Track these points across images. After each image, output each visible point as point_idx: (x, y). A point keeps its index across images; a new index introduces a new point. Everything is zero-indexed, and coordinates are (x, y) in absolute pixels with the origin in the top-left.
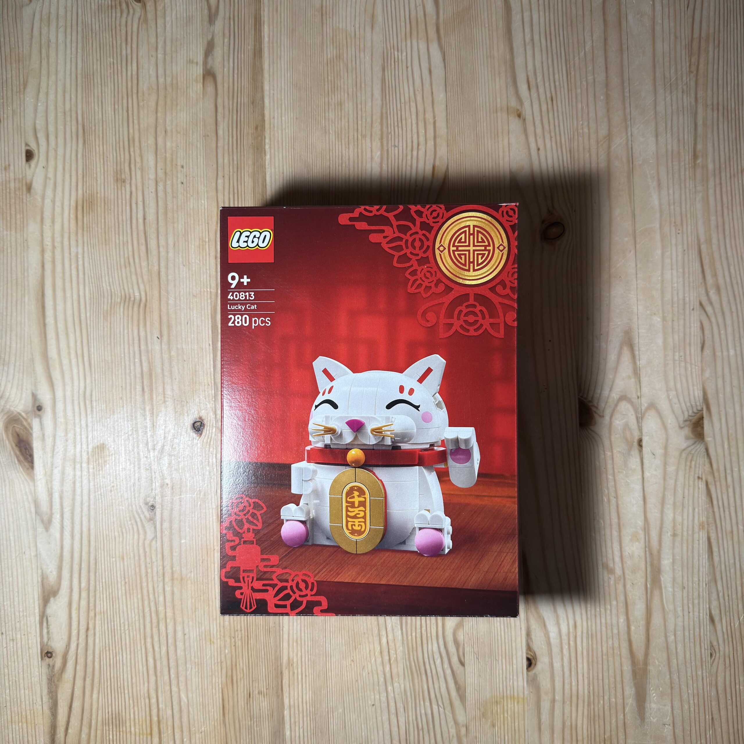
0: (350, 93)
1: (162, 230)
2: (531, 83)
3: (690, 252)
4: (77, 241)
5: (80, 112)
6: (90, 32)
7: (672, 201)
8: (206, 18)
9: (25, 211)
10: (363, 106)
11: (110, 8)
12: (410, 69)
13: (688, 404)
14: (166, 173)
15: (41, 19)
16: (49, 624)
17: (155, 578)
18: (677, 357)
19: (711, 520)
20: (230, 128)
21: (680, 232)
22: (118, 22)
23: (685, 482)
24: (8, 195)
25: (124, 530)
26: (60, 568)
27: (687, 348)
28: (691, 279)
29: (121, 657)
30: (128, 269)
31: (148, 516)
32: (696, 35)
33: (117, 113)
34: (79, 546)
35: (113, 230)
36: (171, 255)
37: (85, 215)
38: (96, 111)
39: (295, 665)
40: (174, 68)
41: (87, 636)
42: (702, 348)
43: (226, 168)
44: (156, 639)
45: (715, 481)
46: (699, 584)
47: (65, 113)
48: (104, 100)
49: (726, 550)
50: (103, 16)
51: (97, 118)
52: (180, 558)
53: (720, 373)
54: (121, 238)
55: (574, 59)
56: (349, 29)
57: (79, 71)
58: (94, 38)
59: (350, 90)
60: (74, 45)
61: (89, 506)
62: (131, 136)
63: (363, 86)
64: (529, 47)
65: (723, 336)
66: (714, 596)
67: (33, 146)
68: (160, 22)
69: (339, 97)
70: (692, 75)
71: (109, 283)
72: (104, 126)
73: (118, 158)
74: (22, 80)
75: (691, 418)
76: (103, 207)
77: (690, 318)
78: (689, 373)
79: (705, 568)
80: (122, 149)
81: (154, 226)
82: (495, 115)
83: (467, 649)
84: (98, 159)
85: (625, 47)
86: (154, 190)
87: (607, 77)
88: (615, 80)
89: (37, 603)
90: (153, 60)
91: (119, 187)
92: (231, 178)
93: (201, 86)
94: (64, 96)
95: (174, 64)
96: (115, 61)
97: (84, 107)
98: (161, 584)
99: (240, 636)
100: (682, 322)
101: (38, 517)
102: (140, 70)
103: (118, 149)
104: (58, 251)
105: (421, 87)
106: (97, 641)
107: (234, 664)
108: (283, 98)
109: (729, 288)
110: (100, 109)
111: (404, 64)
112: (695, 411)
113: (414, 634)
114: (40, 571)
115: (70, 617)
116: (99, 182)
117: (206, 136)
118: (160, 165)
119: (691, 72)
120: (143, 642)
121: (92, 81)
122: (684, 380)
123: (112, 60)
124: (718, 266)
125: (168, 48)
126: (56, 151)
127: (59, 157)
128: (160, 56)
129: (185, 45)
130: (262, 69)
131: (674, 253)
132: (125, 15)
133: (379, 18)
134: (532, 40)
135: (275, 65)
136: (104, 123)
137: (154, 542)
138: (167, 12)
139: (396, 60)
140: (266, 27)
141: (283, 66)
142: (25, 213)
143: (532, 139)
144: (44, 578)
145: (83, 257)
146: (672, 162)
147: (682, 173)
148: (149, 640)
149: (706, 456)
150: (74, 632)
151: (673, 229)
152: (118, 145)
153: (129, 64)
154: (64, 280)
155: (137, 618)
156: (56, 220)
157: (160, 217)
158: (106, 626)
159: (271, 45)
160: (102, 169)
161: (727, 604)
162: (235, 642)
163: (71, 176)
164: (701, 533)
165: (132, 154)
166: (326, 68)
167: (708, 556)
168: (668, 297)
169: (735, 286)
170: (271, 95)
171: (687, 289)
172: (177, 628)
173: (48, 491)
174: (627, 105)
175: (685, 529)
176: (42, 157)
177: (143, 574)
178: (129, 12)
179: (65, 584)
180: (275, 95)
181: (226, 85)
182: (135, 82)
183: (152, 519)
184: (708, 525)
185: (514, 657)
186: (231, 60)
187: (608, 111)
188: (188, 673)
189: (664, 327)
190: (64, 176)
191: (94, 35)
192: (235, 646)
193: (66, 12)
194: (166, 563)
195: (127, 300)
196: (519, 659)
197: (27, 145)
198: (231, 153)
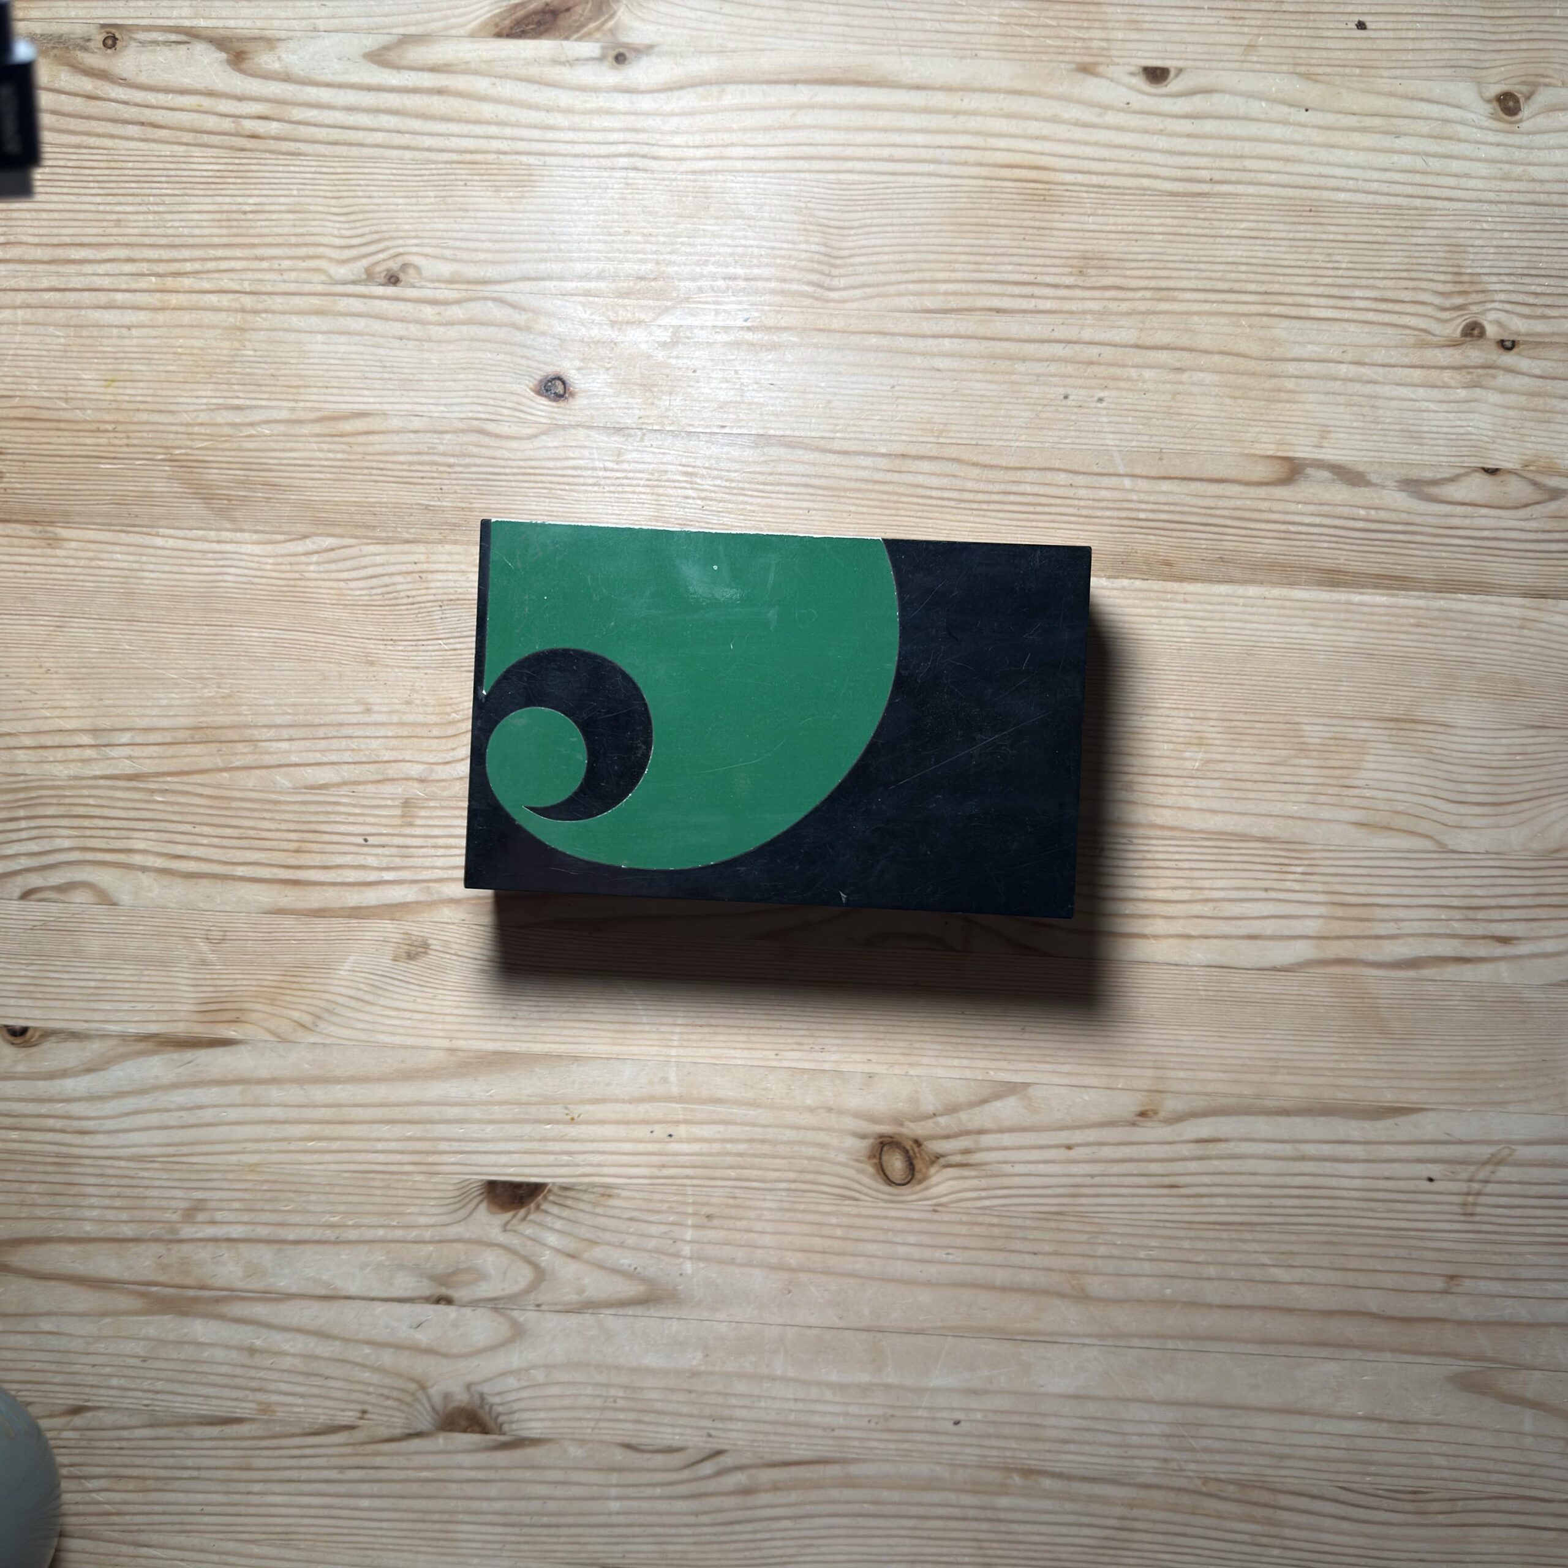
0: (1221, 766)
1: (973, 346)
2: (1211, 1145)
3: (830, 1442)
4: (965, 164)
5: (1241, 189)
6: (1408, 224)
7: (939, 1415)
8: (1414, 474)
9: (1039, 56)
10: (1193, 791)
11: (1456, 270)
12: (1263, 895)
13: (516, 1406)
14: (1091, 363)
15: (1446, 121)
16: (174, 46)
17: (250, 275)
18: (613, 1392)
19: (278, 1429)
20: (1172, 508)
21: (873, 1425)
22: (1424, 285)
23: (359, 1382)
24: (1078, 23)
25: (353, 217)
26: (287, 78)
27: (631, 1416)
28: (772, 1438)
29: (93, 191)
30: (898, 267)
31: (378, 269)
32: (1283, 1500)
33: (1230, 268)
34: (326, 122)
35: (982, 242)
36: (919, 361)
37: (1019, 184)
38: (1238, 225)
39: (49, 551)
40: (1312, 397)
41: (143, 124)
42: (629, 1447)
43: (1090, 494)
44: (128, 268)
45: (354, 1444)
46: (149, 1391)
47: (1241, 157)
48: (1258, 242)
49: (213, 1453)
50: (1440, 254)
51: (1224, 224)
52: (286, 330)
53: (575, 1477)
54: (963, 258)
55: (1255, 1241)
56: (1362, 774)
57: (1326, 194)
58: (1395, 231)
59: (1230, 767)
60: (1384, 188)
61: (408, 148)
62: (1176, 293)
63: (1236, 794)
64: (1288, 1149)
65: (649, 1491)
66: (125, 1420)
67: (1174, 85)
68: (1417, 374)
69: (1217, 742)
70: (1199, 1482)
71: (871, 226)
72: (1203, 240)
73: (1133, 265)
74: (1320, 70)
75: (487, 1407)
76: (1032, 223)
77: (691, 1427)
78: (580, 1414)
79: (179, 1405)
80: (1150, 273)
81: (981, 331)
82: (1150, 1064)
83: (53, 908)
84: (1135, 220)
85: (1271, 1349)
86: (1056, 335)
87: (1210, 1306)
88: (1204, 1322)
89: (219, 23)
90: (1335, 354)
91: (1070, 262)
92: (1068, 502)
93: (1270, 453)
94: (1277, 159)
95: (1322, 397)
96: (1340, 273)
97: (1250, 200)
98: (235, 286)
99: (116, 442)
100: (685, 1409)
101: (394, 39)
102: (1316, 325)
103: (1152, 264)
104: (948, 122)
105: (1221, 914)
106: (132, 145)
107: (62, 425)
108: (1227, 624)
109: (748, 1514)
110: (1240, 233)
111: (1276, 885)
112: (502, 1419)
113: (91, 801)
114: (283, 34)
115: (183, 92)
116: (1086, 219)
117: (1161, 454)
118: (1108, 353)
119: (1206, 1480)
120: (121, 240)
121: (1302, 220)
122: (566, 1402)
123: (1344, 265)
124: (793, 1496)
125: (1358, 387)
126: (1161, 132)
127: (1146, 136)
128: (1343, 369)
129: (1361, 425)
130: (1291, 584)
131: (829, 1408)
132: (1438, 300)
133: (1380, 841)
134: (1303, 1158)
135: (1299, 613)
136: (1211, 240)
137: (323, 278)
138: (1436, 391)
139: (1285, 869)
140: (1384, 600)
141: (1295, 628)
142: (1033, 57)
143: (1092, 1135)
144: (270, 43)
145: (929, 174)
146: (1020, 1424)
147: (994, 1442)
148: (123, 253)
149: (407, 1431)
150: (151, 98)
151: (879, 1412)
152: (1161, 265)
153: (1331, 302)
154: (885, 130)
155: (170, 231)
156: (1014, 122)
157: (998, 344)
158: (160, 166)
159: (1343, 607)
160: (1113, 228)
161: (106, 1444)
162: (106, 431)
163: (1104, 160)
164: (253, 1406)
165: (1139, 294)
166: (1281, 719)
167: (203, 1416)
168: (741, 1387)
169: (750, 1527)
170: (1236, 600)
171: (754, 1427)
172: (142, 313)
173: (446, 65)
174: (1147, 1343)
175: (262, 1374)
176: (1150, 103)
177: (259, 252)
178: (1443, 309)
179: (253, 86)
180: (1234, 609)
181: (1265, 505)
182: (1294, 311)
183: (369, 276)
184: (268, 1421)
185: (30, 1003)
186: (1318, 520)
187: (1139, 1301)
188: (51, 329)
189: (678, 1373)
190: (1106, 145)
191: (1400, 231)
192: (98, 430)
193: (1456, 176)
194: (279, 299)
195: (833, 261)
196: (25, 1013)
197: (1180, 71)
198: (1118, 505)
